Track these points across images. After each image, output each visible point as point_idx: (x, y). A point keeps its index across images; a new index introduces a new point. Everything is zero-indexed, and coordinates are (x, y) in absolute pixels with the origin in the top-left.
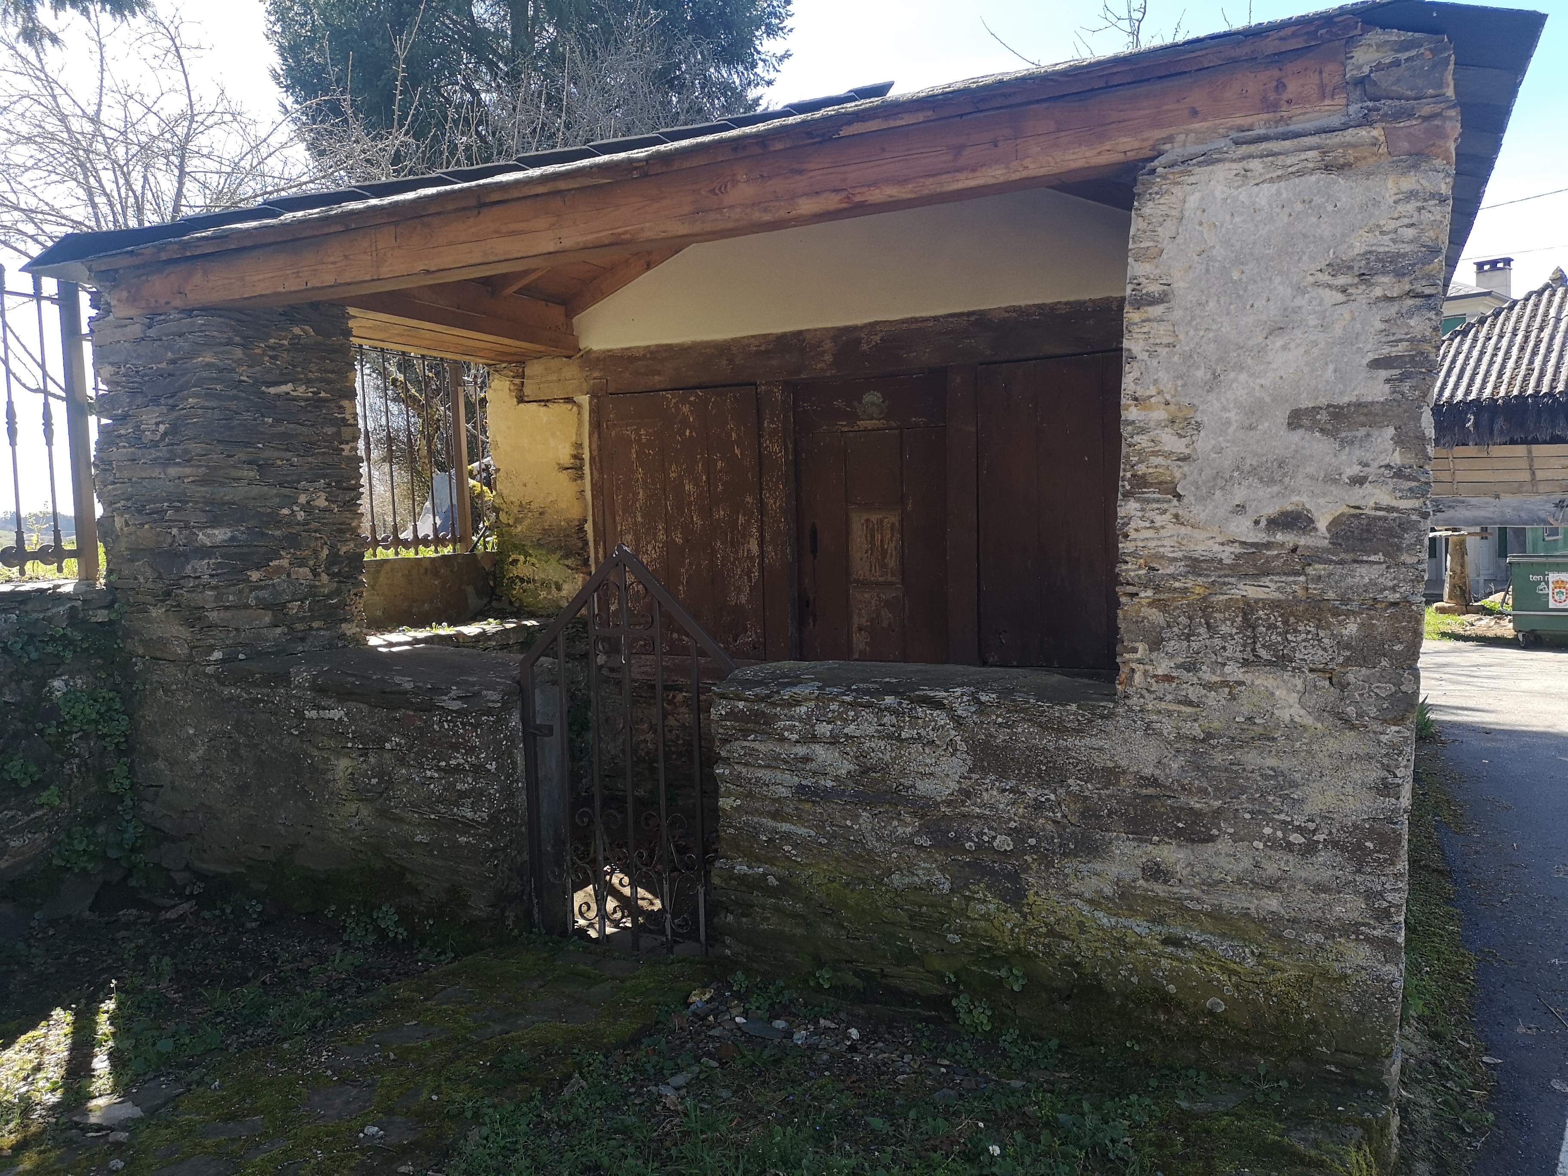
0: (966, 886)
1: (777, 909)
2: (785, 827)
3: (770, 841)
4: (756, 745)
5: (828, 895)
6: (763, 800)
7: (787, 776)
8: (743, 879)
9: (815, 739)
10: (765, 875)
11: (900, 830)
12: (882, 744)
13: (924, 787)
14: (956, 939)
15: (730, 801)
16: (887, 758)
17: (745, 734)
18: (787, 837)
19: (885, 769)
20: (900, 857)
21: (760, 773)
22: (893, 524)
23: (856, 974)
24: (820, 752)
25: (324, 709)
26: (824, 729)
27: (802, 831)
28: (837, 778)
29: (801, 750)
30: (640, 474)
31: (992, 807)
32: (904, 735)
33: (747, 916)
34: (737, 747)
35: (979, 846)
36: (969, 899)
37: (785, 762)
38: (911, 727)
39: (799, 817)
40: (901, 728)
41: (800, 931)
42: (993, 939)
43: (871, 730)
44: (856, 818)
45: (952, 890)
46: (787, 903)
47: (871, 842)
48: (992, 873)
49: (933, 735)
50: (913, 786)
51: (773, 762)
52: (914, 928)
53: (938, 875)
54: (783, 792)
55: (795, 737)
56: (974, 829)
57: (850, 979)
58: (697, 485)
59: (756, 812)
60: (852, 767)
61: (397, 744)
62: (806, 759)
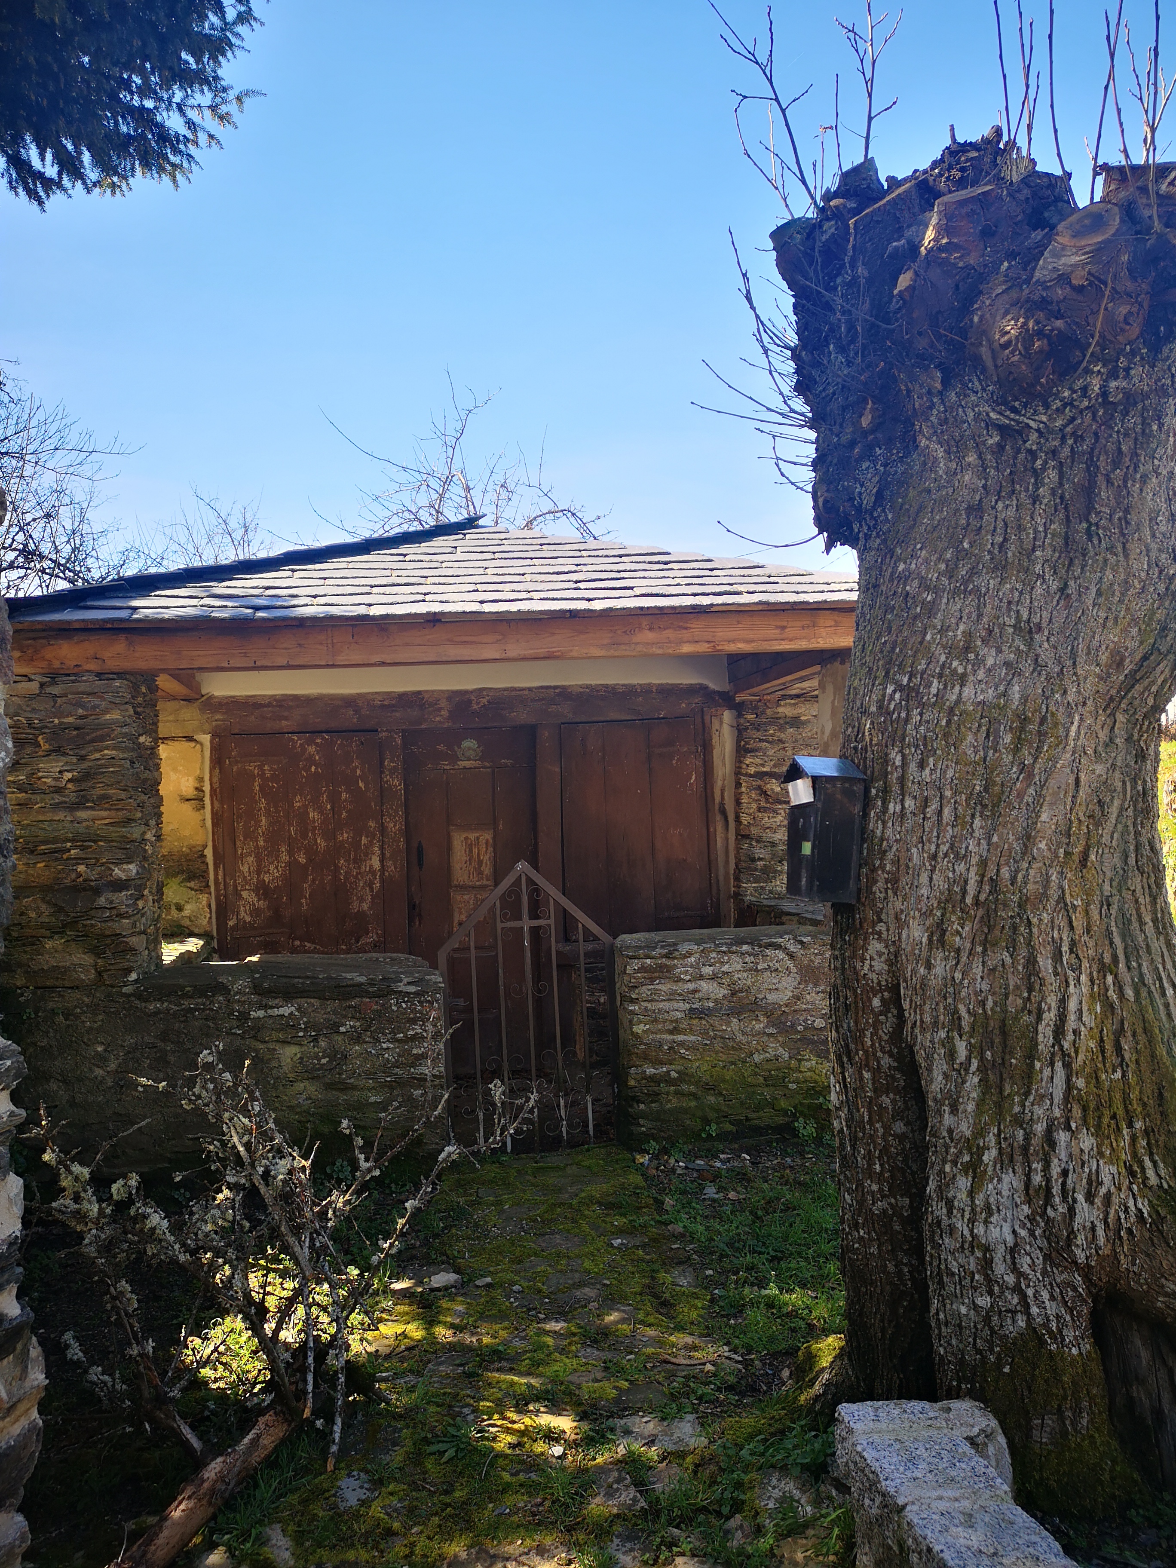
0: (799, 1053)
1: (677, 1093)
2: (681, 1038)
3: (670, 1048)
4: (660, 987)
5: (712, 1076)
6: (664, 1022)
7: (681, 1004)
8: (652, 1078)
9: (701, 977)
10: (668, 1072)
11: (757, 1026)
12: (745, 974)
13: (772, 997)
14: (792, 1086)
15: (642, 1026)
16: (749, 983)
17: (652, 980)
18: (682, 1044)
19: (748, 990)
20: (758, 1043)
21: (661, 1005)
22: (487, 841)
23: (730, 1123)
24: (704, 985)
25: (272, 1007)
26: (707, 970)
27: (692, 1038)
28: (716, 1001)
29: (691, 986)
30: (263, 803)
31: (812, 1003)
32: (759, 967)
33: (655, 1102)
34: (645, 990)
35: (806, 1028)
36: (800, 1061)
37: (680, 995)
38: (764, 962)
39: (691, 1029)
40: (758, 963)
41: (693, 1104)
42: (816, 1082)
43: (739, 967)
44: (728, 1024)
45: (790, 1058)
46: (685, 1087)
47: (740, 1037)
48: (813, 1042)
49: (777, 965)
50: (765, 998)
51: (672, 996)
52: (767, 1086)
53: (781, 1050)
54: (679, 1015)
55: (688, 978)
56: (802, 1018)
57: (729, 1127)
58: (321, 813)
59: (661, 1032)
60: (726, 992)
61: (351, 1027)
62: (695, 991)
